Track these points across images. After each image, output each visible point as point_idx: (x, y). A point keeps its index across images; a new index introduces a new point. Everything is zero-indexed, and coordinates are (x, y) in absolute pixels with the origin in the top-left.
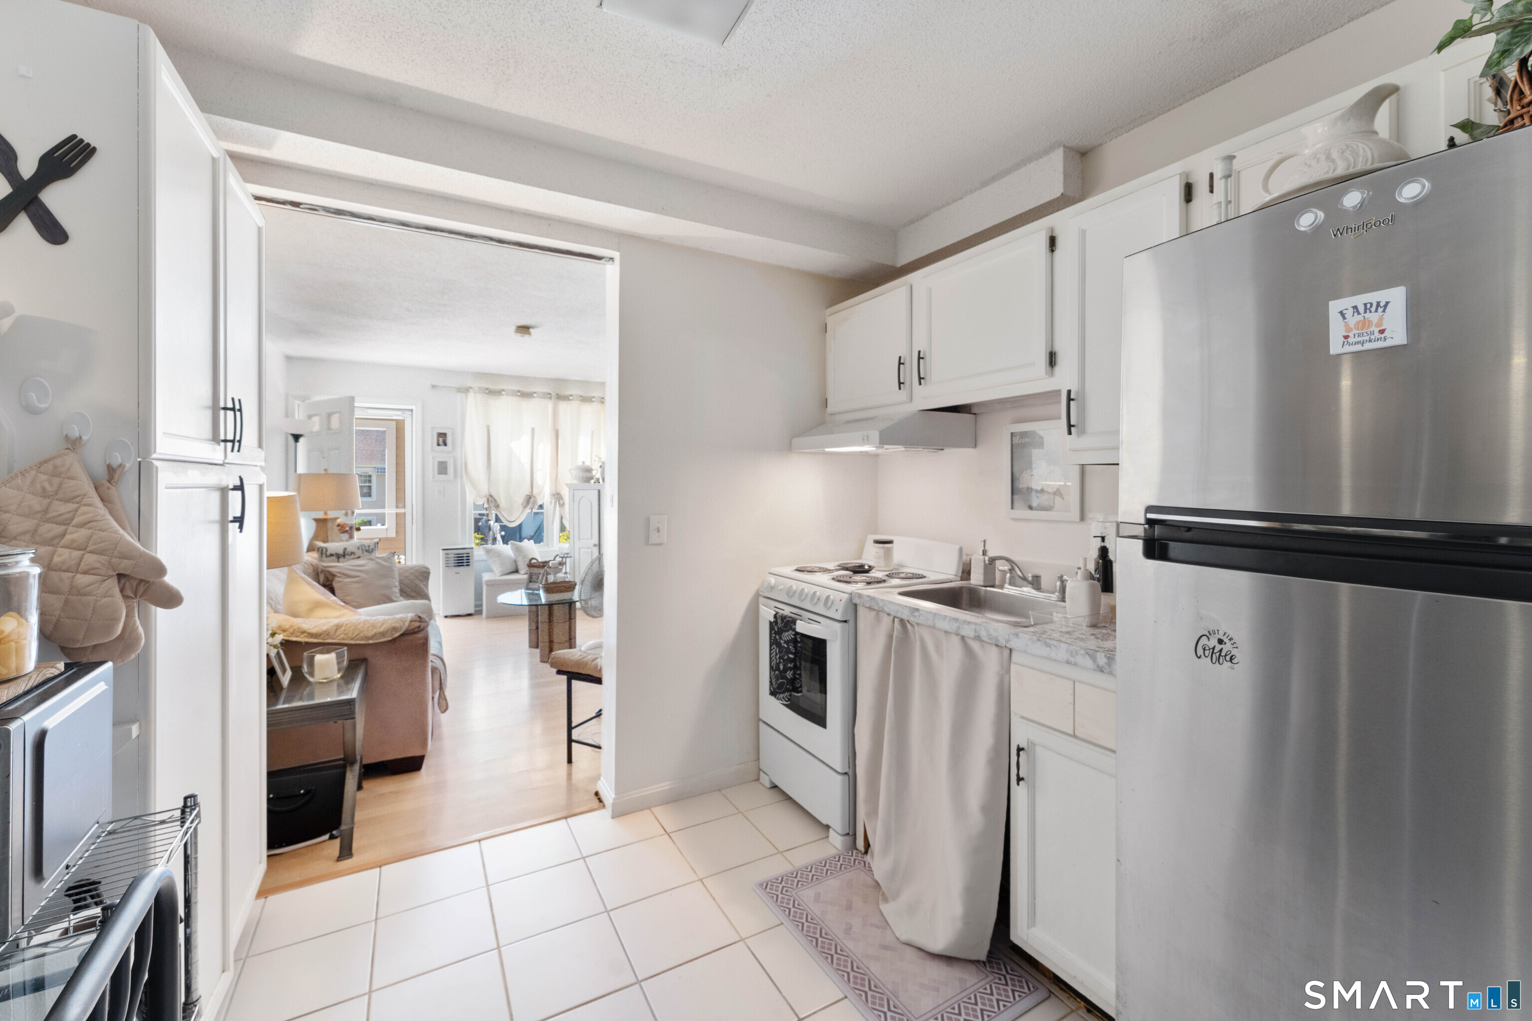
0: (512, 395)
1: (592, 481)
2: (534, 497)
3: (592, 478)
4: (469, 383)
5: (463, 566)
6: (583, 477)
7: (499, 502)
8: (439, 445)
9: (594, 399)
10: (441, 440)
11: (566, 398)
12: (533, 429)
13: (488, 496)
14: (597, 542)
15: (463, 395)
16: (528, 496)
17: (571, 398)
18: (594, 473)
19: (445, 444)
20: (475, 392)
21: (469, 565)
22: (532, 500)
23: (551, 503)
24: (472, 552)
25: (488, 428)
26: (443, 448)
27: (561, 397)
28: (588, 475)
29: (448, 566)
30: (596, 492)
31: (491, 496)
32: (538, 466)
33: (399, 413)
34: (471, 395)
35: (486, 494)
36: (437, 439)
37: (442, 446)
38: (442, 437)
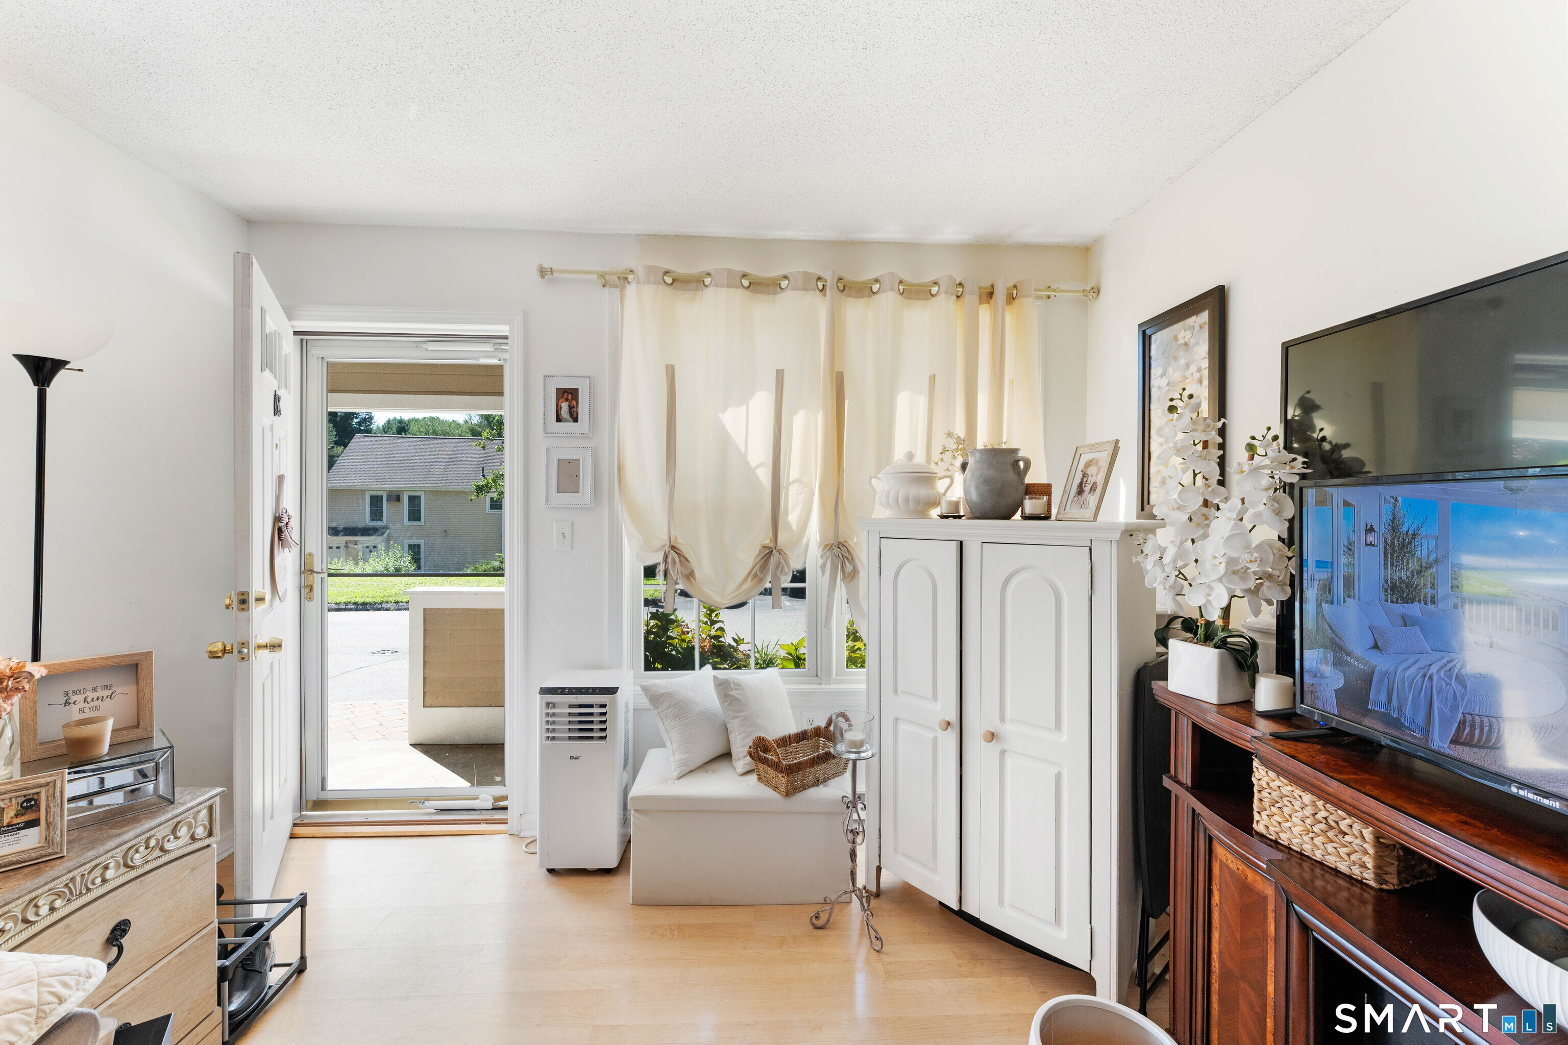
0: (730, 286)
1: (935, 512)
2: (780, 552)
3: (935, 503)
4: (630, 259)
5: (591, 738)
6: (907, 500)
7: (694, 564)
8: (559, 419)
9: (934, 290)
10: (565, 406)
11: (865, 290)
12: (780, 374)
13: (667, 548)
14: (953, 717)
15: (617, 292)
16: (765, 547)
17: (876, 287)
18: (941, 485)
19: (576, 420)
20: (638, 282)
21: (604, 738)
22: (773, 560)
23: (823, 567)
24: (614, 703)
25: (671, 372)
26: (568, 426)
27: (846, 287)
28: (923, 492)
29: (553, 738)
30: (954, 547)
31: (673, 547)
32: (793, 469)
33: (488, 347)
34: (631, 290)
35: (664, 546)
36: (557, 405)
37: (567, 421)
38: (567, 400)
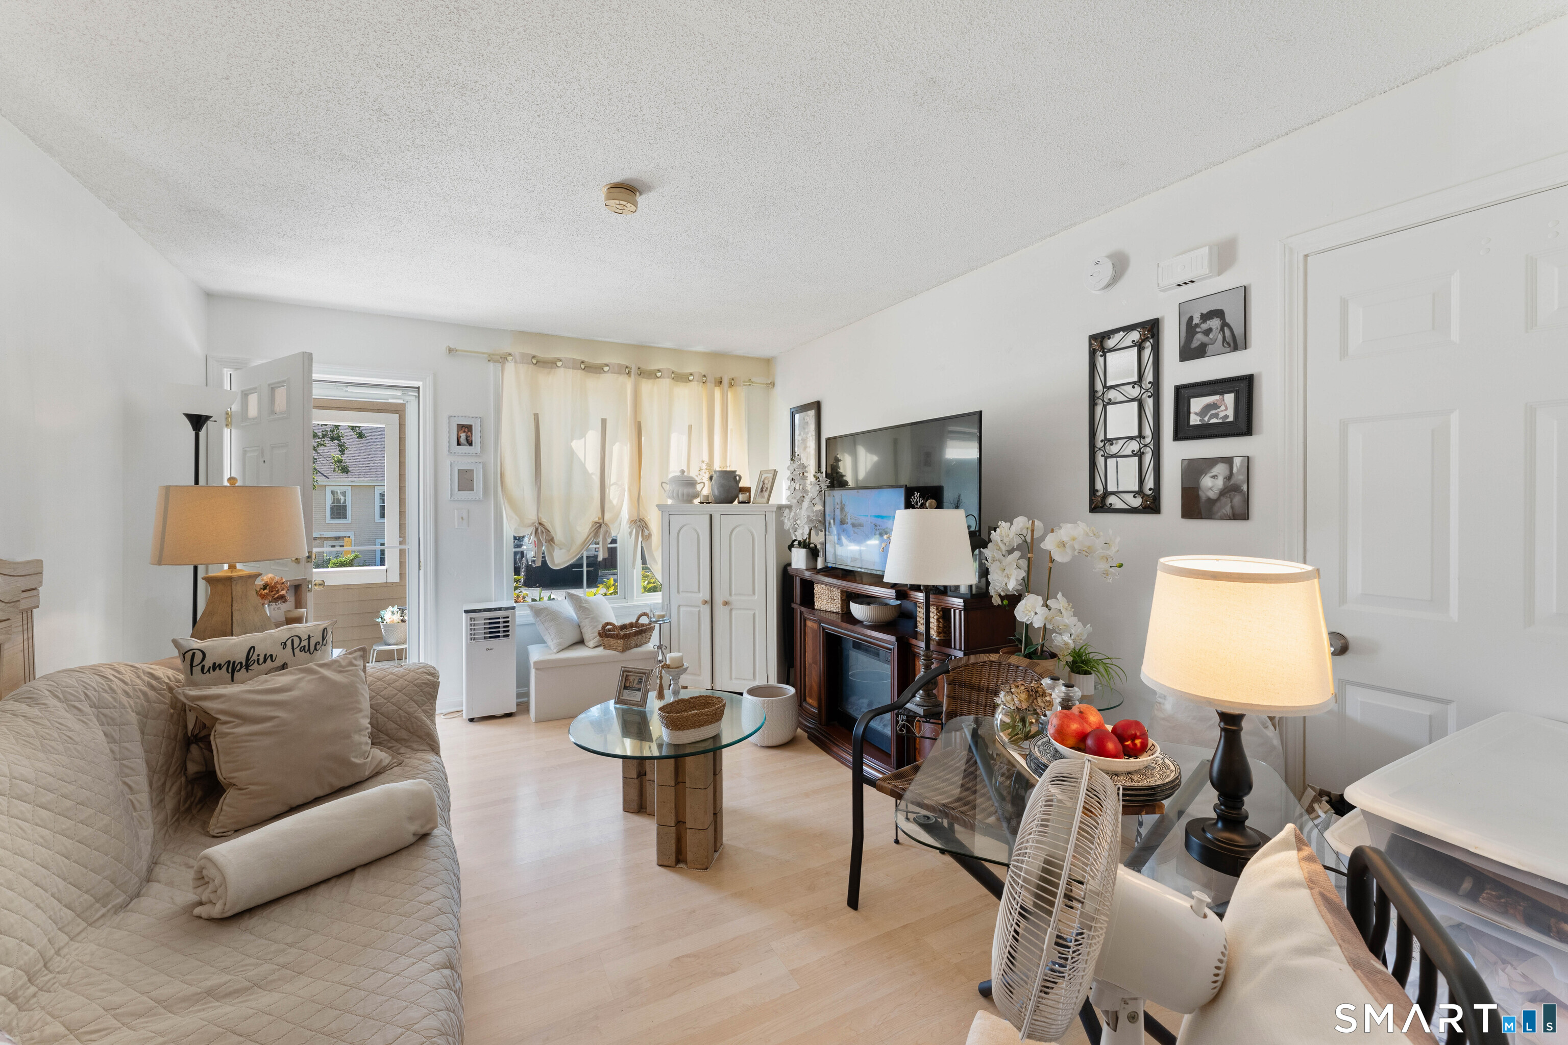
0: (574, 368)
1: (696, 501)
2: (606, 525)
3: (696, 495)
4: (506, 347)
5: (499, 637)
6: (683, 495)
7: (553, 533)
8: (459, 444)
9: (691, 378)
10: (463, 436)
11: (652, 375)
12: (604, 421)
13: (536, 524)
14: (708, 598)
15: (499, 366)
16: (596, 523)
17: (659, 374)
18: (699, 487)
19: (470, 444)
20: (516, 362)
21: (508, 636)
22: (602, 531)
23: (631, 533)
24: (514, 615)
25: (536, 417)
26: (465, 449)
27: (644, 374)
28: (691, 491)
29: (474, 639)
30: (708, 517)
31: (540, 524)
32: (612, 477)
33: (398, 393)
34: (510, 367)
35: (534, 523)
36: (458, 435)
37: (464, 445)
38: (464, 432)
